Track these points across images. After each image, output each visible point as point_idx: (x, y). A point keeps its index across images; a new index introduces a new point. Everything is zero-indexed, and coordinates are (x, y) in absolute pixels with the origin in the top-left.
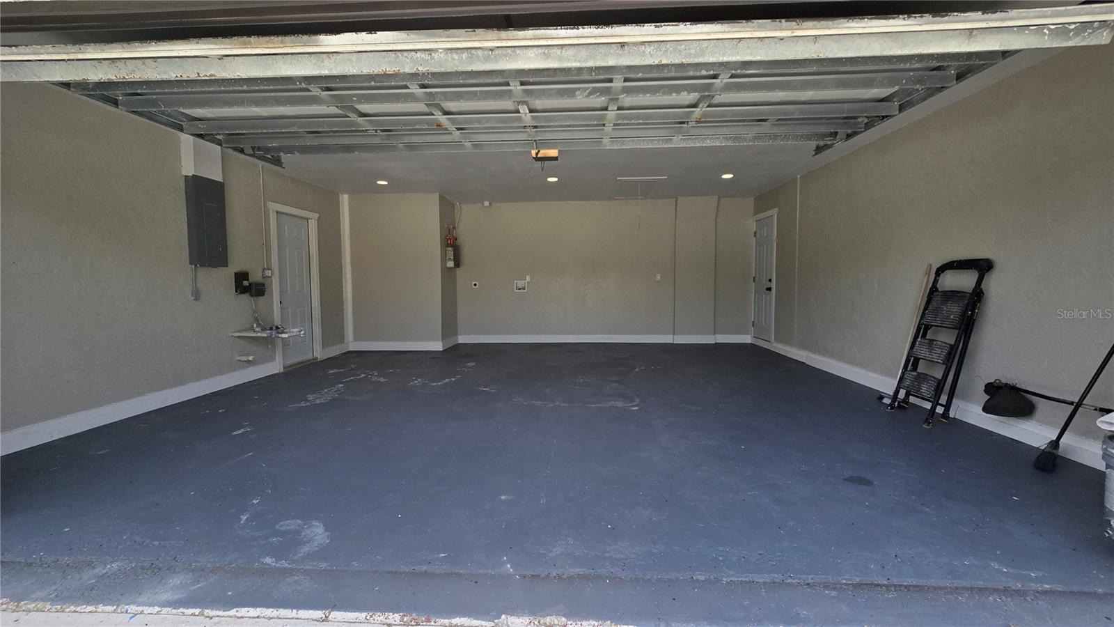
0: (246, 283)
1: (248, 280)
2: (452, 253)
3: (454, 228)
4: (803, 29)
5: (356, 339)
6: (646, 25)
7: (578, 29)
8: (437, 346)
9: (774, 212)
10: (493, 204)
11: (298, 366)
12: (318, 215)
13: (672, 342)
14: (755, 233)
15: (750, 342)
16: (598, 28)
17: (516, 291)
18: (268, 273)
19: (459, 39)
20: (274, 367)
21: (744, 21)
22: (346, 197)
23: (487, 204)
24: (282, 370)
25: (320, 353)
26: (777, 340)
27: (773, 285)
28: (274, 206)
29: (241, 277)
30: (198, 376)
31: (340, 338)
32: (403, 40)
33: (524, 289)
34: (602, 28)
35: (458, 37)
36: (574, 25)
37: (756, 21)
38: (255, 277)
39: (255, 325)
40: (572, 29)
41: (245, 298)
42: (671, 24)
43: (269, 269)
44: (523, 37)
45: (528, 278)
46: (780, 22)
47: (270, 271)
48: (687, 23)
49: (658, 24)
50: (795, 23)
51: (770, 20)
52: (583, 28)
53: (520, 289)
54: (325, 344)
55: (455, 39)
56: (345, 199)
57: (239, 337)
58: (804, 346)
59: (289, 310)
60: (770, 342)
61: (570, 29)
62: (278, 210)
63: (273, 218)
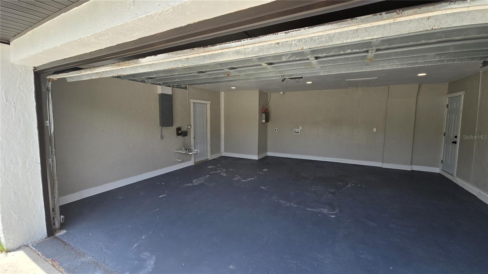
0: (180, 132)
1: (181, 131)
2: (265, 116)
3: (267, 104)
4: (404, 16)
5: (225, 151)
6: (279, 33)
7: (241, 41)
8: (256, 157)
9: (462, 94)
10: (285, 93)
11: (200, 162)
12: (211, 102)
13: (381, 167)
14: (447, 105)
15: (439, 172)
16: (252, 39)
17: (294, 133)
18: (189, 127)
19: (188, 54)
20: (191, 163)
21: (349, 19)
22: (223, 93)
23: (282, 93)
24: (194, 164)
25: (210, 157)
26: (458, 175)
27: (458, 140)
28: (192, 101)
29: (179, 129)
30: (162, 167)
31: (219, 151)
32: (167, 57)
33: (298, 133)
34: (253, 39)
35: (187, 53)
36: (239, 40)
37: (358, 18)
38: (184, 129)
39: (183, 148)
40: (238, 42)
41: (180, 137)
42: (295, 30)
43: (189, 125)
44: (215, 49)
45: (301, 128)
46: (381, 15)
47: (190, 126)
48: (306, 28)
49: (287, 31)
50: (395, 13)
51: (371, 15)
52: (244, 41)
53: (296, 133)
54: (212, 153)
55: (186, 54)
56: (222, 94)
57: (177, 152)
58: (477, 185)
59: (198, 141)
60: (452, 175)
61: (237, 42)
62: (194, 102)
63: (192, 105)
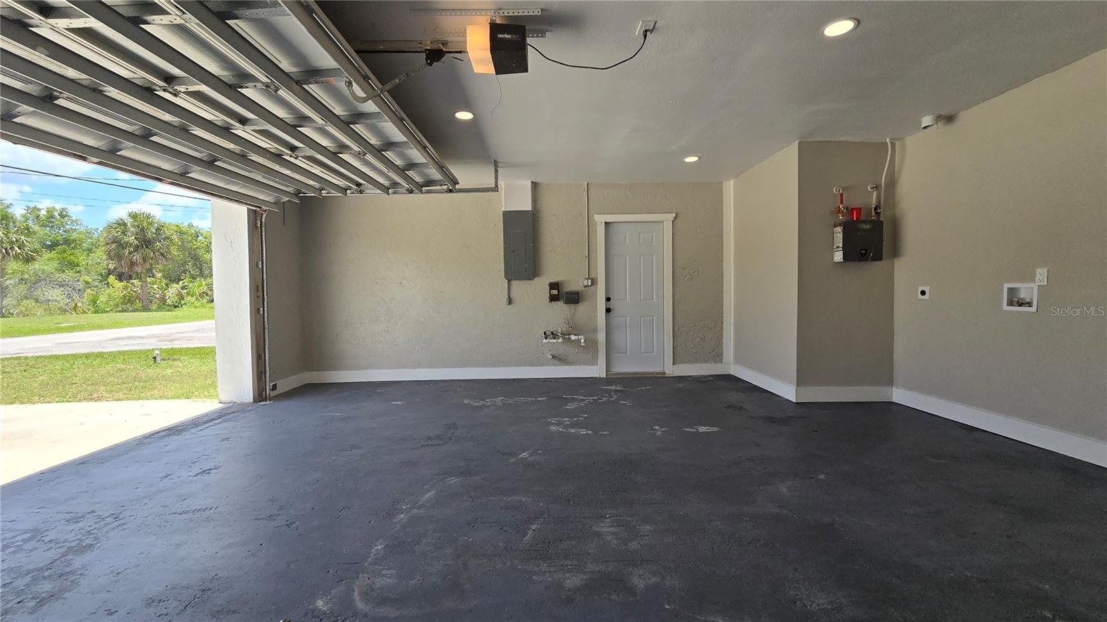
0: (554, 292)
1: (562, 289)
2: (841, 235)
5: (735, 361)
8: (790, 393)
12: (673, 215)
18: (587, 282)
22: (732, 183)
24: (603, 376)
25: (669, 369)
28: (600, 219)
29: (553, 286)
31: (715, 356)
33: (1030, 304)
45: (1040, 275)
56: (730, 186)
62: (607, 221)
63: (601, 231)
